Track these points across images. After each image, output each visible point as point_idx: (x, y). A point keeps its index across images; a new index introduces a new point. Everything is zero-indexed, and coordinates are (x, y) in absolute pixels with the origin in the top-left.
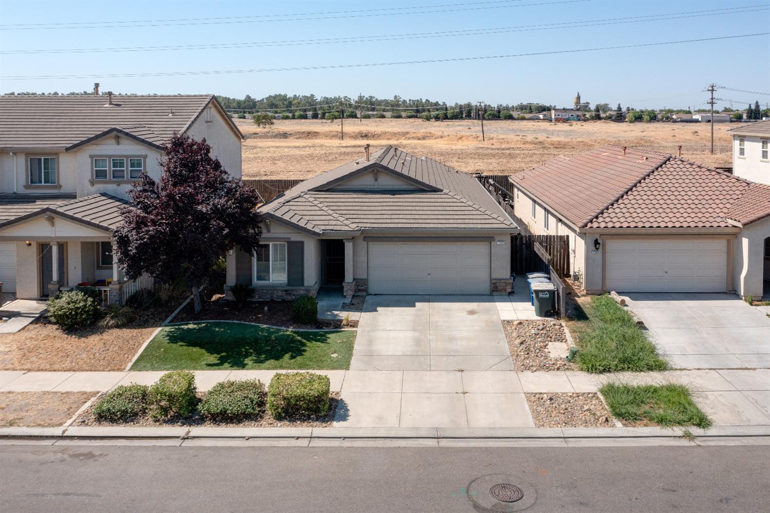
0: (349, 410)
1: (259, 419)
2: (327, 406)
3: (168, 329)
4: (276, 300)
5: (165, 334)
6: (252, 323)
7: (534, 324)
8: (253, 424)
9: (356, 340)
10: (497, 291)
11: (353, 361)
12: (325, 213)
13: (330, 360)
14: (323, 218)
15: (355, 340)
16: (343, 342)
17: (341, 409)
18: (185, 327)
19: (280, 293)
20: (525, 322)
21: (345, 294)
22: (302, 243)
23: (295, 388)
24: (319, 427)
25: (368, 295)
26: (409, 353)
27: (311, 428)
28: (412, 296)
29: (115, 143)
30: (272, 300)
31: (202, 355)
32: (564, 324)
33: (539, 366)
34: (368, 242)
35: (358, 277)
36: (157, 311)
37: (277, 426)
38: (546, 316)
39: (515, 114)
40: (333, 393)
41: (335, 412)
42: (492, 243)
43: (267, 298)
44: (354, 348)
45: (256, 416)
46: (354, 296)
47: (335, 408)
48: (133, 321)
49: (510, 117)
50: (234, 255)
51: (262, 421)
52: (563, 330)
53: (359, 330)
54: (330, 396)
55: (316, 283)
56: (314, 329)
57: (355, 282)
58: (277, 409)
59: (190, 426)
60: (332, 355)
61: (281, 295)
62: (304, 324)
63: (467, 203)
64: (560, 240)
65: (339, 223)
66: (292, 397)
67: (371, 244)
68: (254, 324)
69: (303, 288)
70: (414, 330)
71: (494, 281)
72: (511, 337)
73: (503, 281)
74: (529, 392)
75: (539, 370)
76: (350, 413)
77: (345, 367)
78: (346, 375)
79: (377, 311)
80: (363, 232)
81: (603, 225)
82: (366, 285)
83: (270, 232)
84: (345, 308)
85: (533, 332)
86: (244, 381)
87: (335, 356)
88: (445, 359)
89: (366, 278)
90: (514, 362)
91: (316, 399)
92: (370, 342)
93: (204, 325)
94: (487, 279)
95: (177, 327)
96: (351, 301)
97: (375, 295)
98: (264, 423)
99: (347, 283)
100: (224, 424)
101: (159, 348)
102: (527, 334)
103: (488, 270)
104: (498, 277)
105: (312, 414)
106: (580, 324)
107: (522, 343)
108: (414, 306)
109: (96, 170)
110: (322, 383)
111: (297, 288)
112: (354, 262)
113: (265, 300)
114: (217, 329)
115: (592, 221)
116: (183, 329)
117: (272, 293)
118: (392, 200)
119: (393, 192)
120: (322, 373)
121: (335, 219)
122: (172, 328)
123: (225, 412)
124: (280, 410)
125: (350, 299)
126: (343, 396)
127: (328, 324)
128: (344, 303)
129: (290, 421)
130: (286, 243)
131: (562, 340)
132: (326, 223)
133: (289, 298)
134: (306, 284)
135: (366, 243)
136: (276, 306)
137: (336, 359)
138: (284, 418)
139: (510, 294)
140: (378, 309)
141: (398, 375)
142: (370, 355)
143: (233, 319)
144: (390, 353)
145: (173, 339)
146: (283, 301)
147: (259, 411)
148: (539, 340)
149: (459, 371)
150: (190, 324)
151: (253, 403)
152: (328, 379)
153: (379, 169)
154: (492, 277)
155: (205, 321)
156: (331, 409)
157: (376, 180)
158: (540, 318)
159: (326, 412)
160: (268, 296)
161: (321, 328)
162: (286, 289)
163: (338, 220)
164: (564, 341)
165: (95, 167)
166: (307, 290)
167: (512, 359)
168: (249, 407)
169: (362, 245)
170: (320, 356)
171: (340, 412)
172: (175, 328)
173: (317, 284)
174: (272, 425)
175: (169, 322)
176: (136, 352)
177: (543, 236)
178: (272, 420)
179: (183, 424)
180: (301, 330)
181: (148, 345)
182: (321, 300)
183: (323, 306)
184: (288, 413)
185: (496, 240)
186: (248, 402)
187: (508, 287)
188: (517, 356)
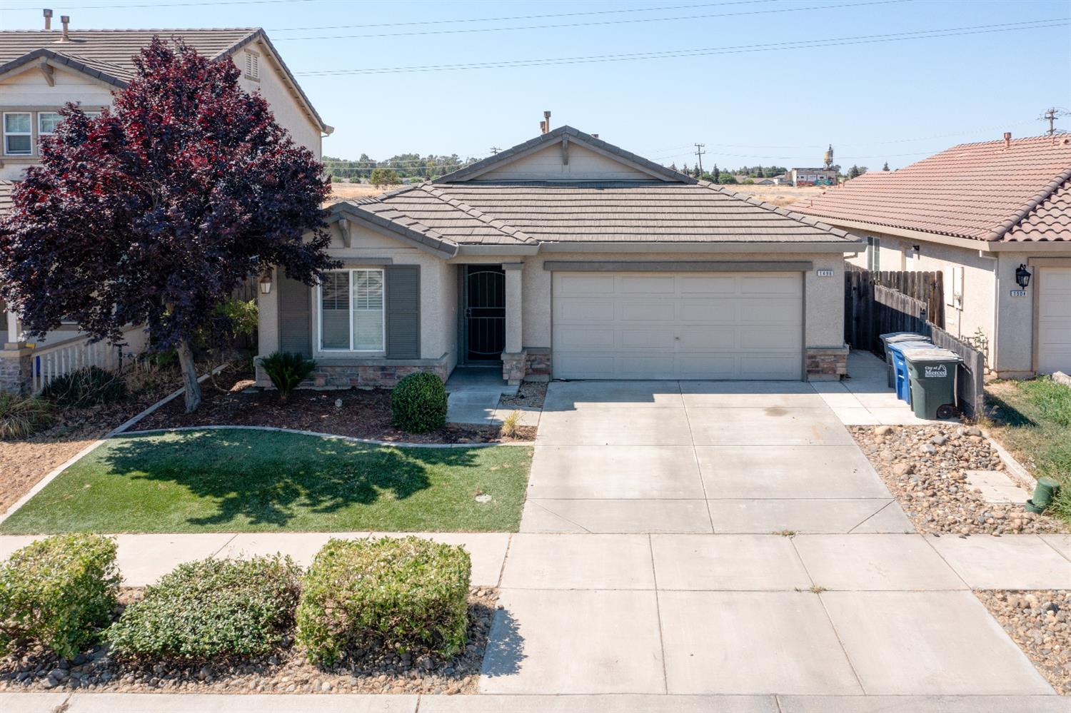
0: (522, 639)
1: (272, 668)
2: (460, 632)
3: (115, 443)
4: (363, 388)
5: (106, 453)
6: (304, 432)
7: (921, 432)
8: (252, 684)
9: (533, 465)
10: (818, 372)
11: (528, 512)
12: (464, 216)
13: (472, 510)
14: (460, 223)
15: (529, 466)
16: (503, 470)
17: (501, 637)
18: (155, 439)
19: (370, 374)
20: (899, 428)
21: (506, 377)
22: (416, 269)
23: (374, 582)
24: (438, 693)
25: (553, 380)
26: (655, 494)
27: (414, 697)
28: (643, 383)
29: (45, 82)
30: (354, 388)
31: (177, 496)
32: (985, 433)
33: (973, 523)
34: (552, 272)
35: (534, 343)
36: (109, 409)
37: (319, 690)
38: (938, 418)
39: (739, 178)
40: (480, 590)
41: (484, 647)
42: (808, 274)
43: (344, 383)
44: (529, 484)
45: (266, 658)
46: (523, 382)
47: (484, 633)
48: (47, 428)
49: (733, 182)
50: (274, 294)
51: (281, 673)
52: (989, 444)
53: (537, 444)
54: (472, 599)
55: (446, 354)
56: (438, 442)
57: (526, 353)
58: (323, 639)
59: (74, 688)
60: (478, 499)
61: (372, 376)
62: (416, 432)
63: (749, 201)
64: (925, 281)
65: (493, 231)
66: (363, 606)
67: (558, 276)
68: (309, 432)
69: (418, 362)
70: (660, 445)
71: (811, 352)
72: (879, 459)
73: (829, 352)
74: (984, 588)
75: (977, 532)
76: (527, 648)
77: (509, 525)
78: (511, 545)
79: (575, 409)
80: (543, 249)
81: (1036, 237)
82: (548, 360)
83: (349, 247)
84: (505, 402)
85: (924, 448)
86: (250, 560)
87: (485, 501)
88: (743, 506)
89: (549, 346)
90: (909, 514)
91: (432, 611)
92: (565, 470)
93: (197, 435)
94: (797, 347)
95: (136, 439)
96: (519, 391)
97: (567, 381)
98: (285, 679)
99: (510, 354)
100: (172, 681)
101: (81, 483)
102: (914, 454)
103: (798, 330)
104: (819, 343)
105: (421, 652)
106: (1021, 433)
107: (910, 472)
108: (652, 400)
109: (9, 137)
110: (448, 566)
111: (406, 362)
112: (525, 312)
113: (340, 388)
114: (226, 444)
115: (1011, 229)
116: (148, 443)
117: (353, 375)
118: (598, 197)
119: (600, 184)
120: (451, 539)
121: (485, 225)
122: (126, 443)
123: (177, 648)
124: (329, 643)
125: (517, 387)
126: (506, 600)
127: (470, 433)
128: (503, 395)
129: (357, 674)
130: (383, 270)
131: (994, 465)
132: (468, 231)
133: (390, 384)
134: (425, 354)
135: (548, 274)
136: (361, 398)
137: (487, 508)
138: (344, 664)
139: (843, 378)
140: (577, 405)
141: (639, 546)
142: (567, 498)
143: (265, 423)
144: (613, 495)
145: (122, 464)
146: (377, 390)
147: (277, 643)
148: (943, 465)
149: (784, 535)
150: (170, 432)
151: (257, 622)
152: (467, 557)
153: (572, 139)
154: (807, 344)
155: (203, 427)
156: (474, 636)
157: (566, 162)
158: (927, 422)
159: (460, 646)
160: (345, 380)
161: (455, 441)
162: (383, 364)
163: (492, 227)
164: (999, 467)
165: (7, 131)
166: (426, 367)
167: (899, 507)
168: (246, 633)
169: (541, 277)
170: (450, 499)
171: (498, 646)
172: (133, 442)
173: (448, 356)
174: (306, 687)
175: (125, 431)
176: (25, 492)
177: (891, 272)
178: (309, 671)
179: (57, 682)
180: (411, 445)
181: (57, 477)
182: (458, 389)
183: (460, 400)
184: (356, 648)
185: (816, 268)
186: (244, 617)
187: (838, 365)
188: (910, 500)
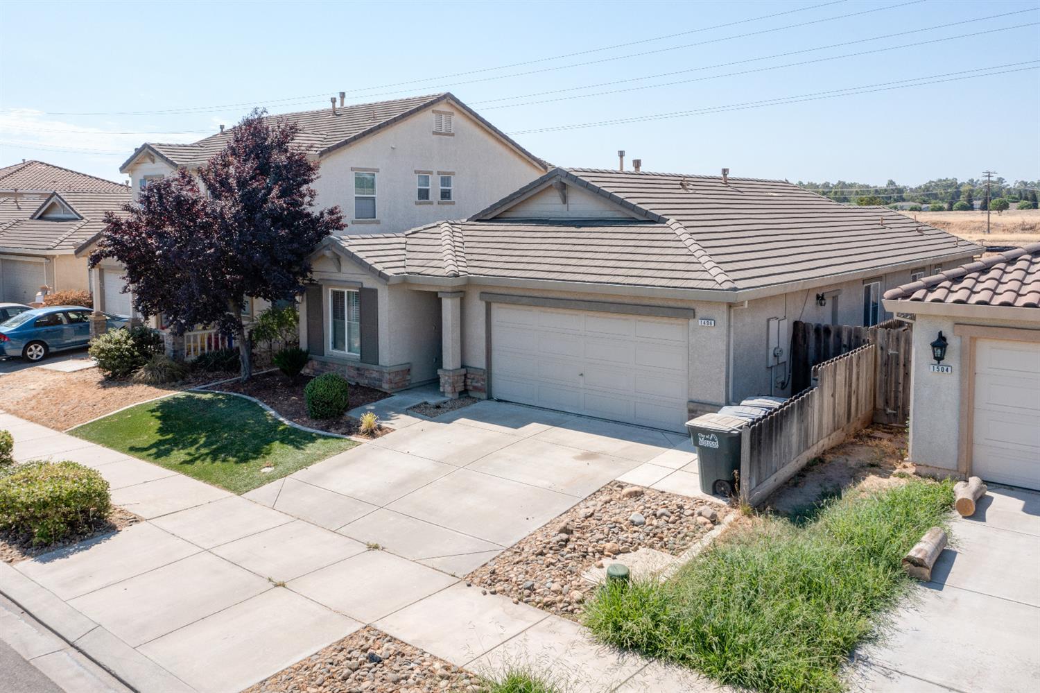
6: (264, 406)
9: (337, 456)
11: (270, 485)
13: (246, 475)
15: (332, 456)
16: (311, 455)
17: (84, 545)
19: (352, 372)
21: (442, 390)
22: (375, 291)
25: (492, 399)
26: (360, 495)
33: (518, 586)
34: (487, 302)
35: (471, 363)
38: (715, 493)
42: (691, 322)
44: (308, 468)
47: (81, 540)
52: (709, 529)
53: (368, 443)
55: (406, 364)
57: (463, 371)
65: (440, 264)
67: (494, 306)
68: (267, 407)
69: (374, 367)
70: (439, 462)
71: (691, 406)
73: (708, 408)
74: (380, 628)
75: (505, 595)
77: (243, 490)
78: (216, 501)
82: (487, 381)
83: (341, 271)
84: (416, 410)
87: (263, 472)
89: (486, 368)
94: (684, 399)
99: (446, 370)
102: (614, 518)
104: (702, 398)
108: (519, 427)
111: (371, 367)
115: (935, 286)
117: (343, 371)
130: (359, 292)
131: (680, 551)
133: (362, 381)
134: (381, 361)
135: (483, 303)
137: (255, 476)
140: (460, 420)
142: (307, 482)
149: (370, 546)
154: (690, 396)
162: (358, 366)
163: (442, 260)
164: (680, 554)
166: (380, 372)
167: (496, 556)
169: (478, 306)
175: (202, 388)
176: (108, 413)
180: (296, 426)
185: (698, 316)
